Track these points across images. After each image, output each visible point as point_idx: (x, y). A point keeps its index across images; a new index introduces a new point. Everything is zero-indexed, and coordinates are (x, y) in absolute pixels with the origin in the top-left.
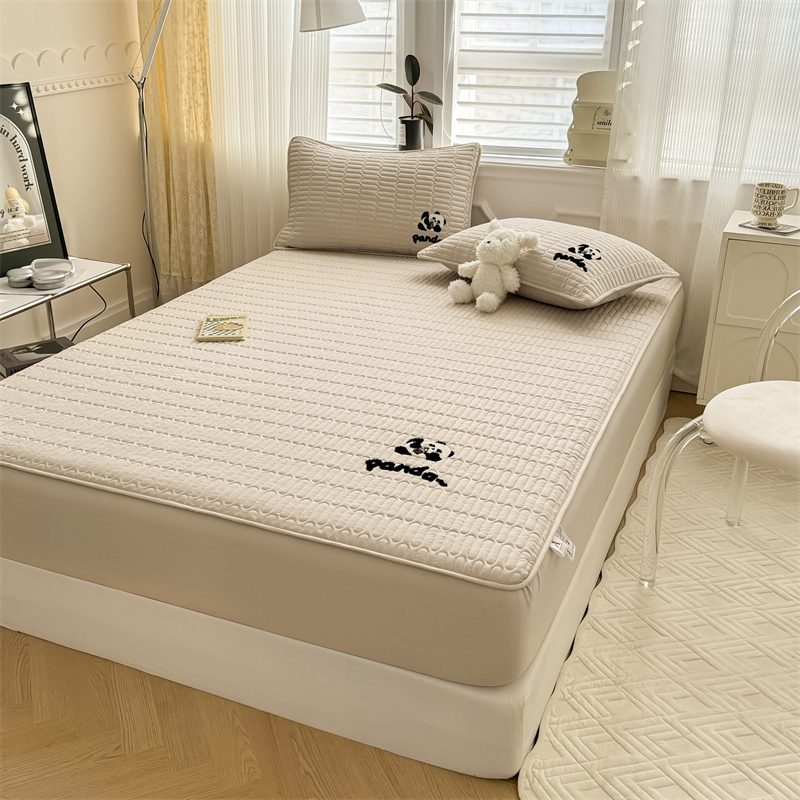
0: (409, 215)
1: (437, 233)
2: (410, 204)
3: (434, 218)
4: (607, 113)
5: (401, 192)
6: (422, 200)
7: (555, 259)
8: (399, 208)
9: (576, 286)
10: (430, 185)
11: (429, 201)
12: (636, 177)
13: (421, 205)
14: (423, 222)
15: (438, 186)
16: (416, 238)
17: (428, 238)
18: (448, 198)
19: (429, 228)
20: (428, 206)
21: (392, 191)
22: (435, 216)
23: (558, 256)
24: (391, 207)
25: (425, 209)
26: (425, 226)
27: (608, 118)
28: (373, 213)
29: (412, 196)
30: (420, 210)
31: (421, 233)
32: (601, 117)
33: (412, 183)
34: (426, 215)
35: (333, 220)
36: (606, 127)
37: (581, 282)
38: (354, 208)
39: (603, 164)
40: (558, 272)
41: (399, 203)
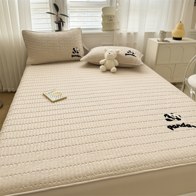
0: (69, 50)
1: (78, 54)
2: (69, 46)
3: (76, 50)
4: (111, 18)
5: (65, 43)
6: (72, 45)
7: (126, 55)
8: (66, 48)
9: (136, 61)
10: (73, 40)
11: (74, 45)
12: (121, 33)
13: (72, 46)
14: (74, 51)
15: (75, 40)
16: (72, 56)
17: (76, 55)
18: (78, 44)
19: (76, 53)
20: (74, 46)
21: (63, 43)
22: (77, 49)
23: (126, 54)
24: (64, 48)
25: (73, 47)
26: (75, 52)
27: (112, 19)
28: (59, 50)
29: (69, 44)
30: (72, 48)
31: (74, 54)
32: (110, 19)
33: (68, 40)
34: (74, 49)
35: (46, 54)
36: (112, 21)
37: (137, 60)
38: (53, 50)
39: (113, 30)
40: (129, 58)
41: (66, 46)
